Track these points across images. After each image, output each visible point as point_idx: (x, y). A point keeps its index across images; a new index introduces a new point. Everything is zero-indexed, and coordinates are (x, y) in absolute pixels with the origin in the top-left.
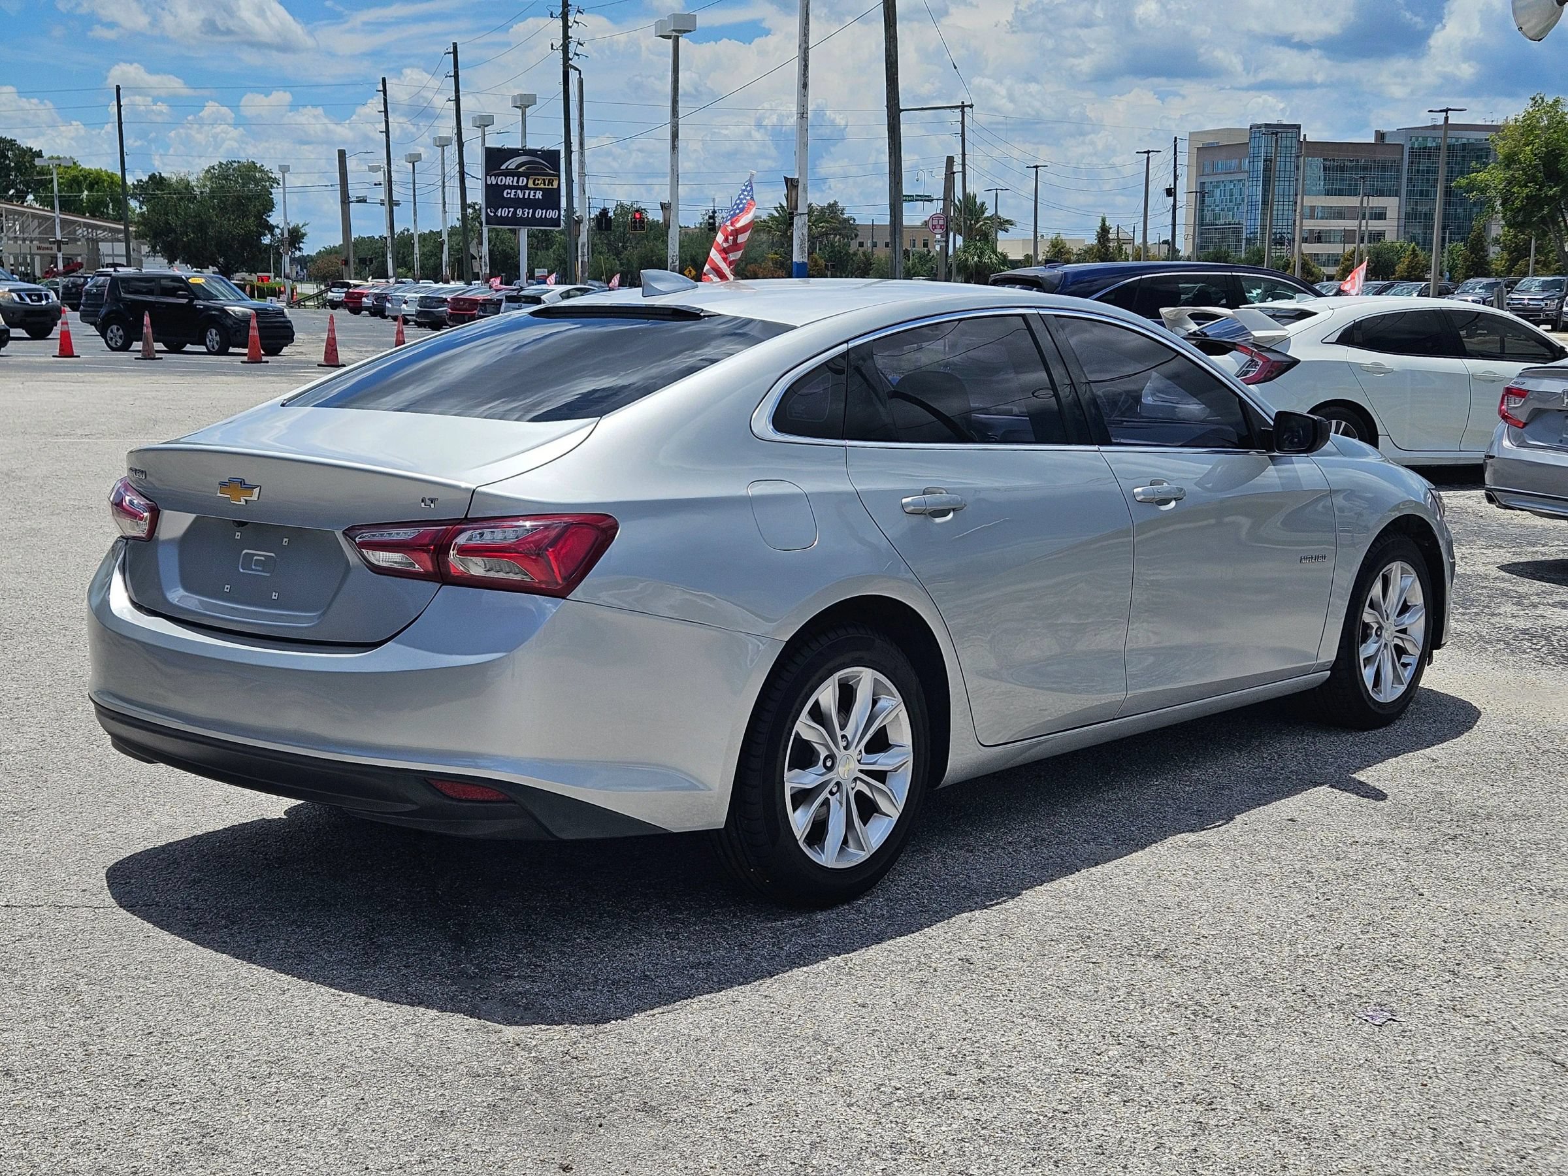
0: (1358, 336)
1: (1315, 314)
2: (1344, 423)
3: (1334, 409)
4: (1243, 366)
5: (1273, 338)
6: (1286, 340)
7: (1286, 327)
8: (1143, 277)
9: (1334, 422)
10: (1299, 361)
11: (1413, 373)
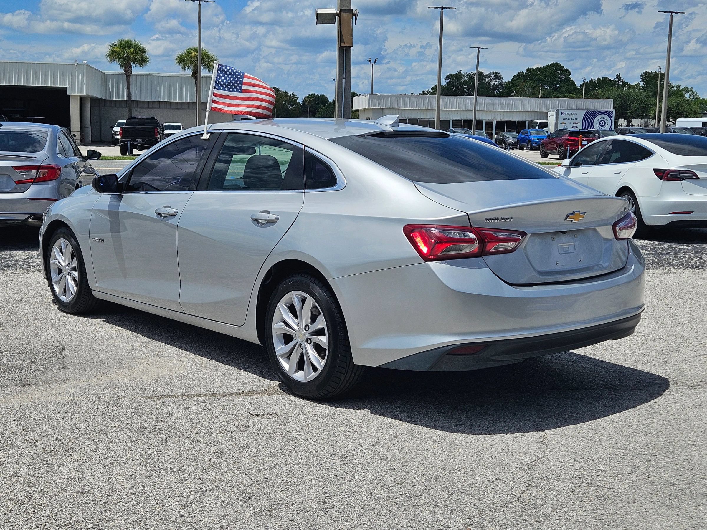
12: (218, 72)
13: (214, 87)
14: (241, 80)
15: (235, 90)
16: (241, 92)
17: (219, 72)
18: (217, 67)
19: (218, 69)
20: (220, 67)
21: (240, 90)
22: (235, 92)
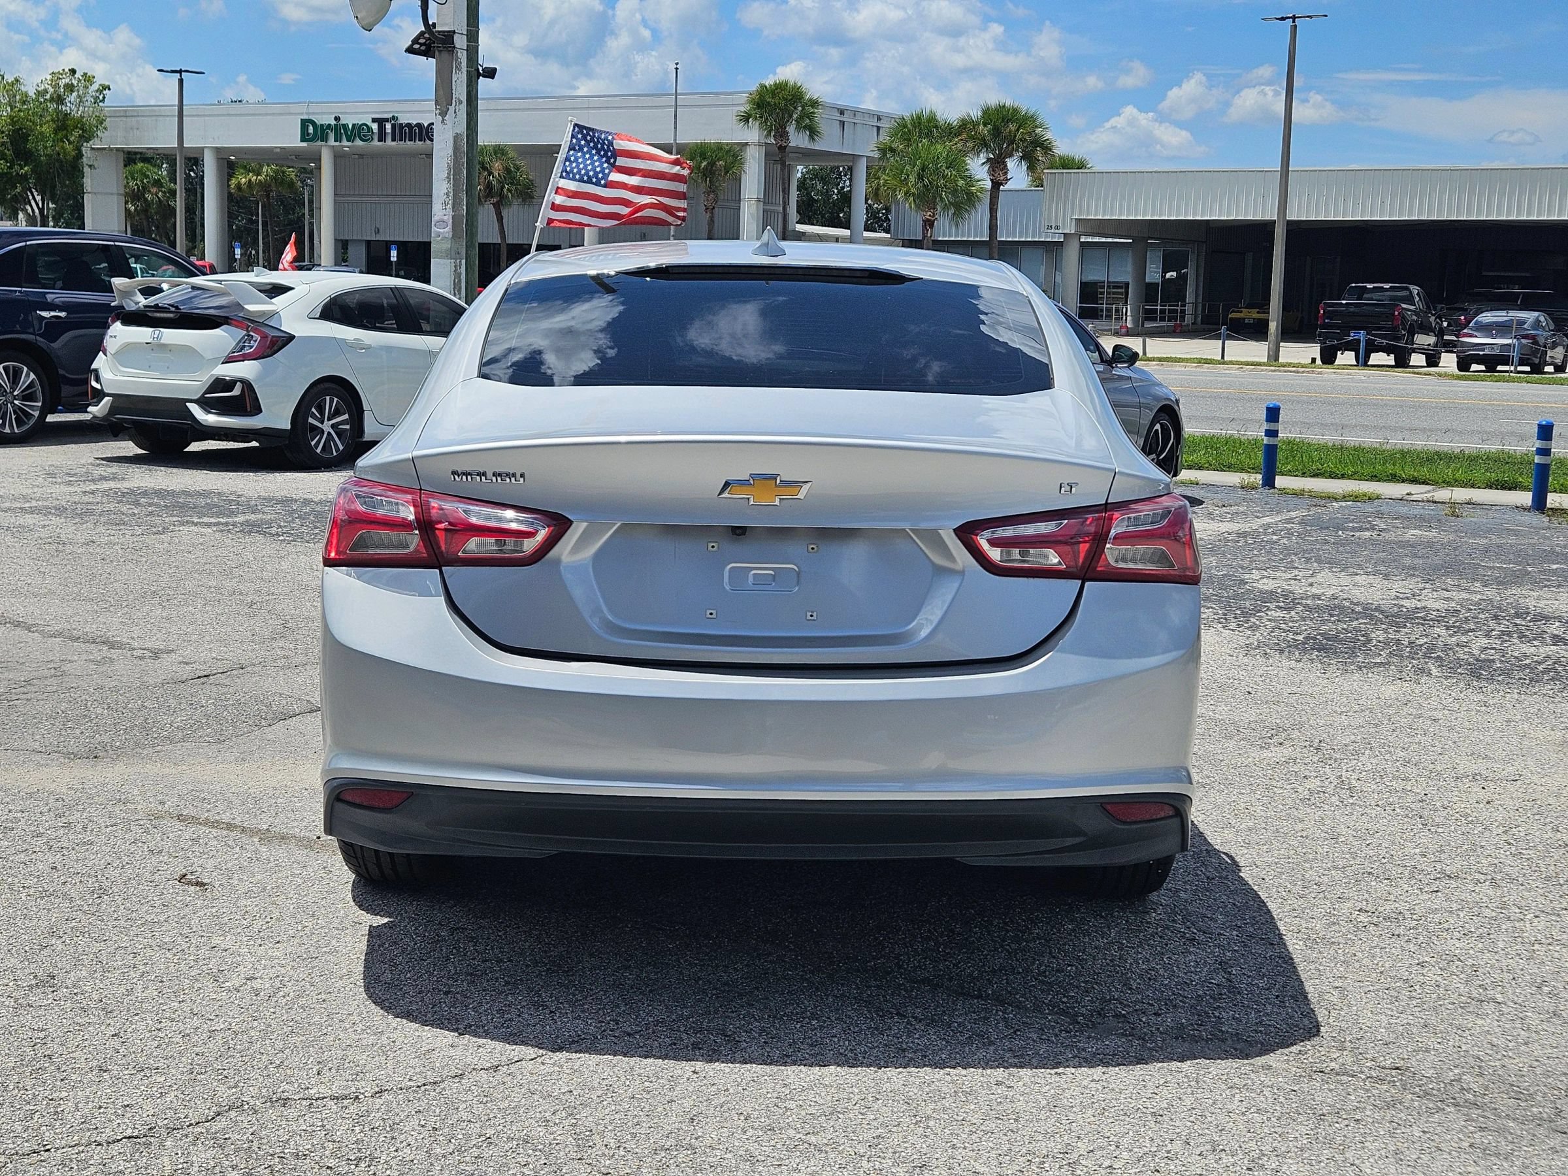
0: (337, 312)
1: (292, 289)
2: (336, 399)
3: (327, 385)
4: (240, 341)
5: (263, 313)
6: (273, 314)
7: (273, 300)
8: (28, 243)
9: (328, 398)
10: (295, 336)
11: (389, 349)
12: (571, 141)
13: (559, 175)
14: (612, 161)
15: (594, 180)
16: (605, 186)
17: (574, 141)
18: (572, 128)
19: (572, 134)
20: (577, 129)
21: (603, 182)
22: (593, 183)
